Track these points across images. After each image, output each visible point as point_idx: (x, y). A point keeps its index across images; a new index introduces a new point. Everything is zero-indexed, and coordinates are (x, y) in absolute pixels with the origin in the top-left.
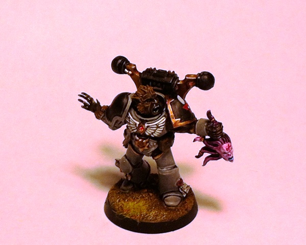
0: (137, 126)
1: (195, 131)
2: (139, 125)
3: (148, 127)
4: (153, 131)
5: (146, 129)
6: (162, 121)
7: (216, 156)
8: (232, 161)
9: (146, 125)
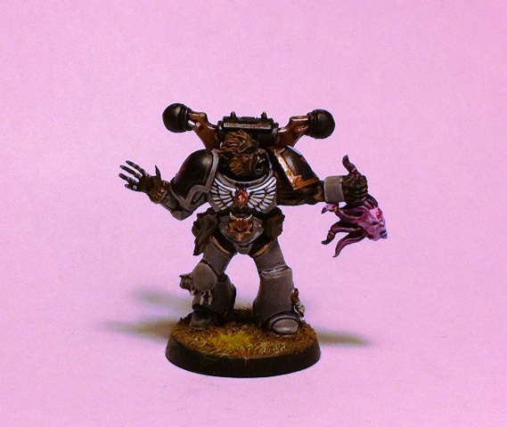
0: (234, 195)
1: (323, 195)
2: (236, 192)
3: (251, 193)
4: (260, 200)
5: (249, 198)
6: (271, 183)
7: (356, 236)
8: (385, 236)
9: (249, 191)
